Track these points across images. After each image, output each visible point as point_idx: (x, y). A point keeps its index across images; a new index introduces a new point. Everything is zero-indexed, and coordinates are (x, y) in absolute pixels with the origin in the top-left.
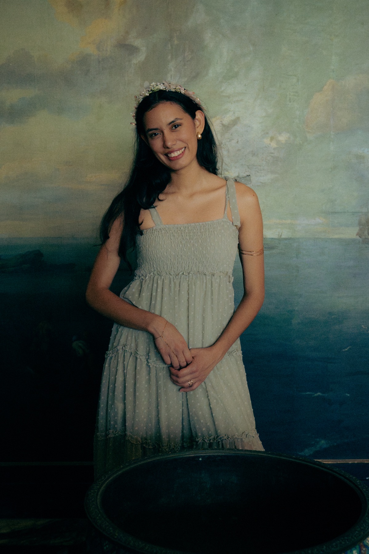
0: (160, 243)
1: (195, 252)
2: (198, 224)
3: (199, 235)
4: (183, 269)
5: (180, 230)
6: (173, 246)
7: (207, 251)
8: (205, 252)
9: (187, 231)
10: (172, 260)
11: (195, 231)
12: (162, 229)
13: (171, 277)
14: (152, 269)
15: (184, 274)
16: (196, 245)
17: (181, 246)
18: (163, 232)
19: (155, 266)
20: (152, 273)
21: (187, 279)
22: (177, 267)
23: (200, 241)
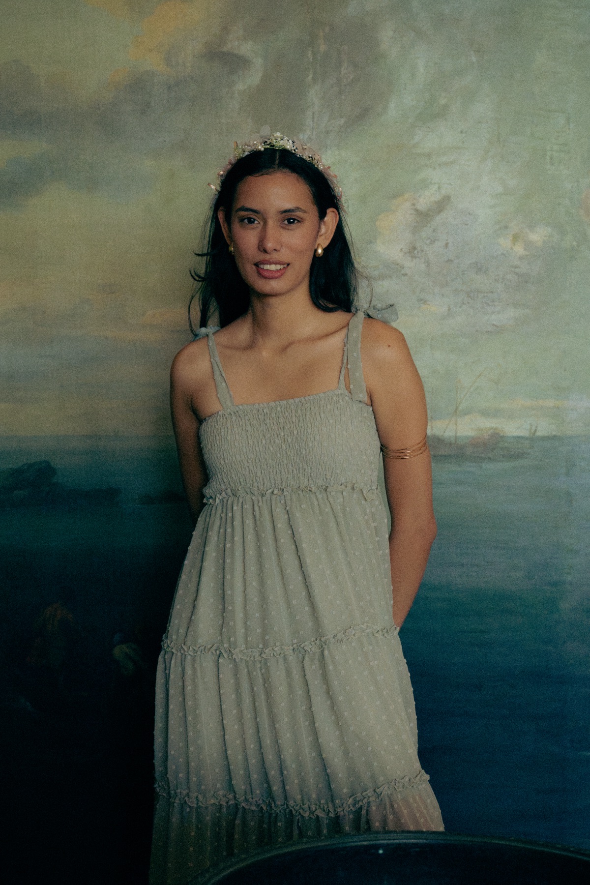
0: (229, 438)
1: (289, 453)
2: (292, 401)
3: (294, 421)
4: (273, 484)
5: (263, 414)
6: (251, 442)
7: (307, 450)
8: (304, 452)
9: (274, 415)
10: (251, 468)
11: (287, 414)
12: (232, 413)
13: (254, 498)
14: (222, 485)
15: (275, 492)
16: (289, 441)
17: (264, 442)
18: (234, 418)
19: (225, 480)
20: (224, 493)
21: (282, 502)
22: (261, 481)
23: (295, 432)
